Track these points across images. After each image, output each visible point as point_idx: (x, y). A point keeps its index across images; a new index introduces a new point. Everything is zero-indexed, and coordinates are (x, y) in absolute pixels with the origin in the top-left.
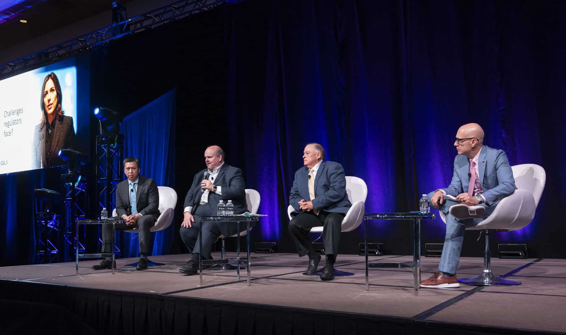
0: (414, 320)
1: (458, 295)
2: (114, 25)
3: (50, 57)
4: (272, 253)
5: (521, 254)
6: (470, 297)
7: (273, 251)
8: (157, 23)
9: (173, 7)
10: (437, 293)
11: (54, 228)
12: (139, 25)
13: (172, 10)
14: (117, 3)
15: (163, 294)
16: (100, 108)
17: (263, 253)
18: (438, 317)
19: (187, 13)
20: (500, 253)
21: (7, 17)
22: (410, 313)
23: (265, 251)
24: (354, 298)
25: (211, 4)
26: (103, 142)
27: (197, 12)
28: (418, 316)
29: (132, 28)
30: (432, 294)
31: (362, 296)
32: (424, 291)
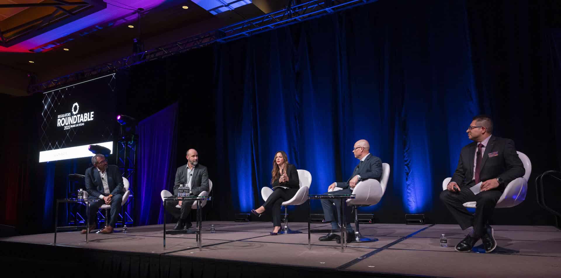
0: (338, 270)
1: (370, 252)
2: (134, 55)
3: (86, 76)
4: (247, 221)
5: (420, 221)
6: (379, 253)
7: (248, 220)
8: (166, 54)
9: (179, 44)
10: (357, 250)
11: (82, 203)
12: (152, 56)
13: (177, 46)
14: (137, 40)
15: (162, 254)
16: (122, 115)
17: (241, 222)
18: (354, 267)
19: (187, 48)
20: (407, 221)
21: (53, 46)
22: (335, 265)
23: (243, 220)
24: (300, 255)
25: (205, 43)
26: (123, 140)
27: (196, 47)
28: (341, 267)
29: (148, 57)
30: (354, 251)
31: (306, 253)
32: (349, 249)
